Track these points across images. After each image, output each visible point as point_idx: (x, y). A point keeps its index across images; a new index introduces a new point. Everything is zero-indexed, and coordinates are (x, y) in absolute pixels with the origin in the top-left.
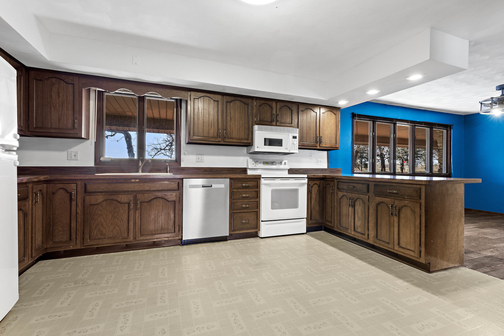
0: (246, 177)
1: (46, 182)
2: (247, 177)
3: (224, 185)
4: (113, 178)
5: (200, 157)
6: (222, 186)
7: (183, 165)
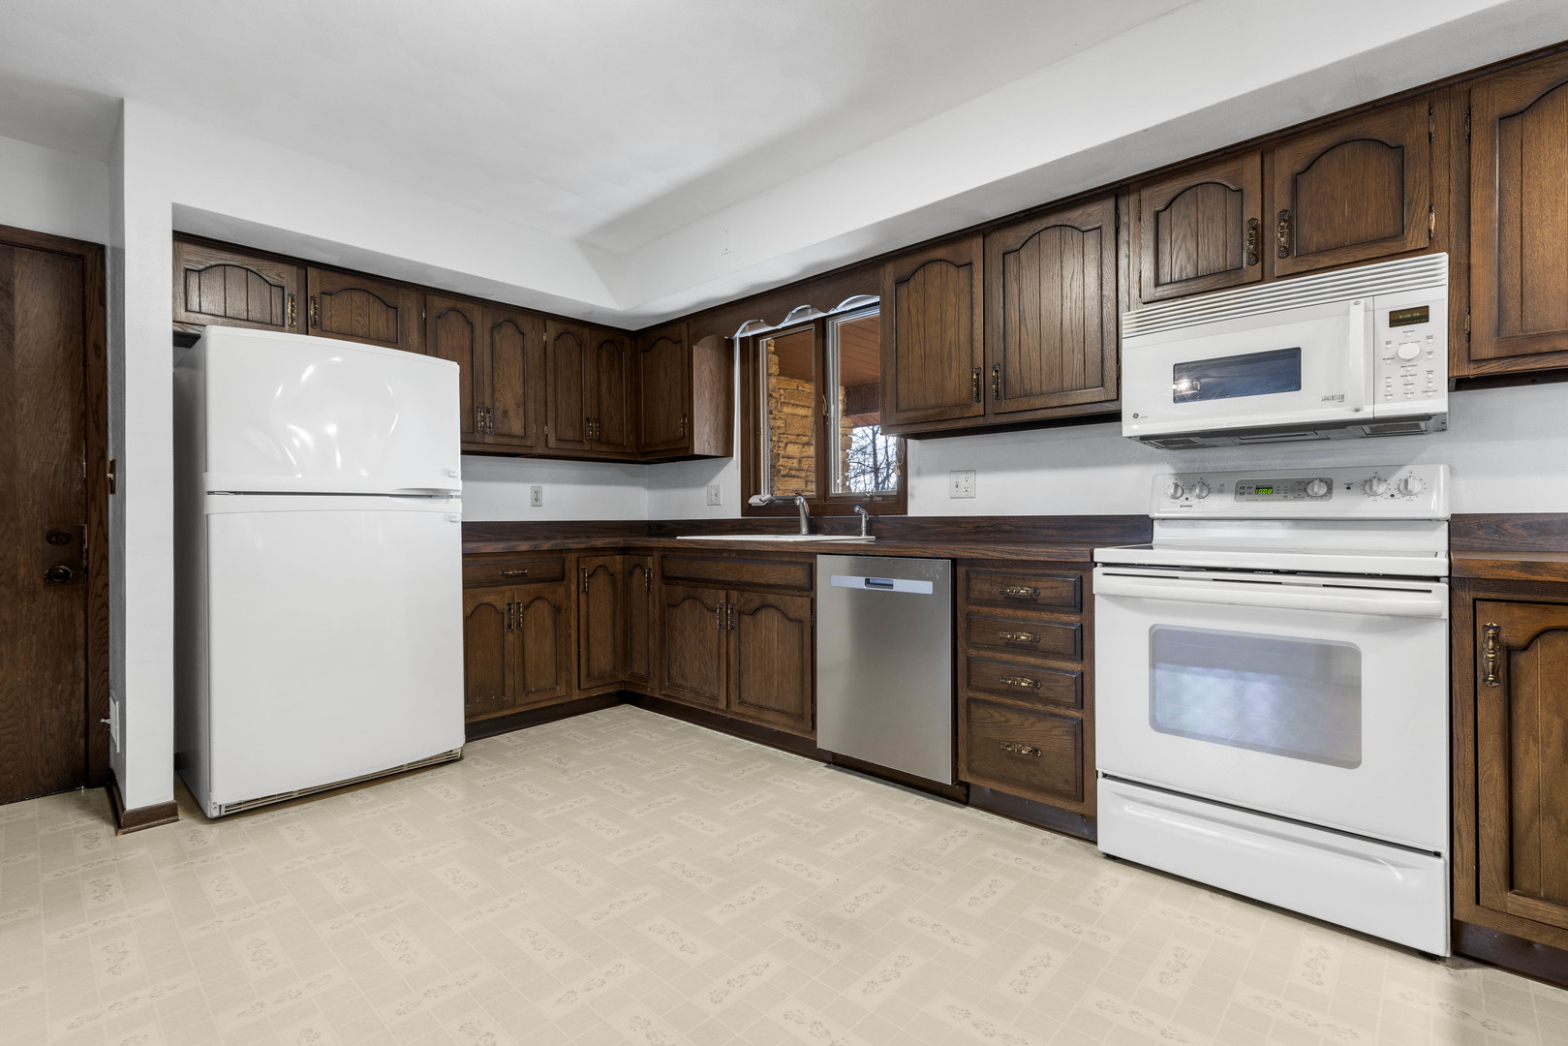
0: (1015, 557)
1: (624, 551)
2: (1019, 558)
3: (931, 583)
4: (693, 546)
5: (961, 478)
6: (925, 587)
7: (914, 511)
